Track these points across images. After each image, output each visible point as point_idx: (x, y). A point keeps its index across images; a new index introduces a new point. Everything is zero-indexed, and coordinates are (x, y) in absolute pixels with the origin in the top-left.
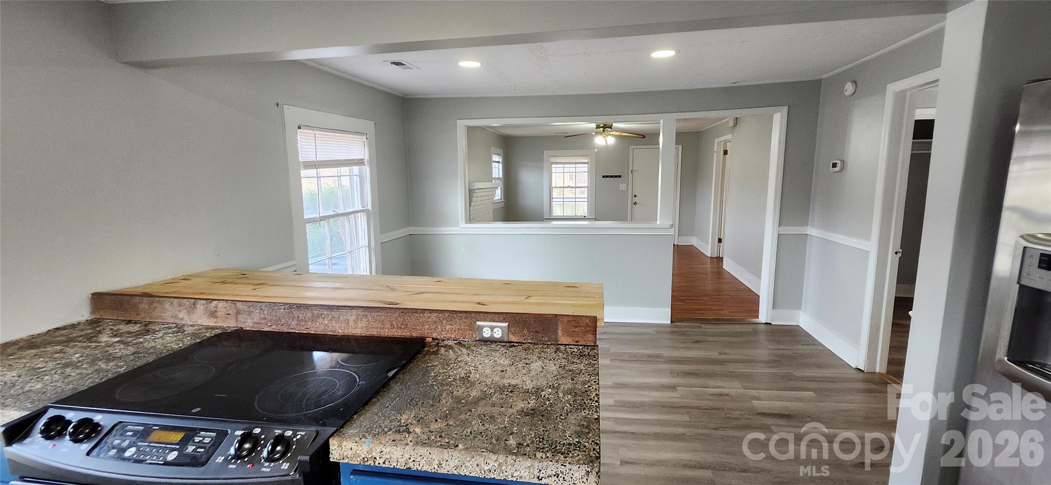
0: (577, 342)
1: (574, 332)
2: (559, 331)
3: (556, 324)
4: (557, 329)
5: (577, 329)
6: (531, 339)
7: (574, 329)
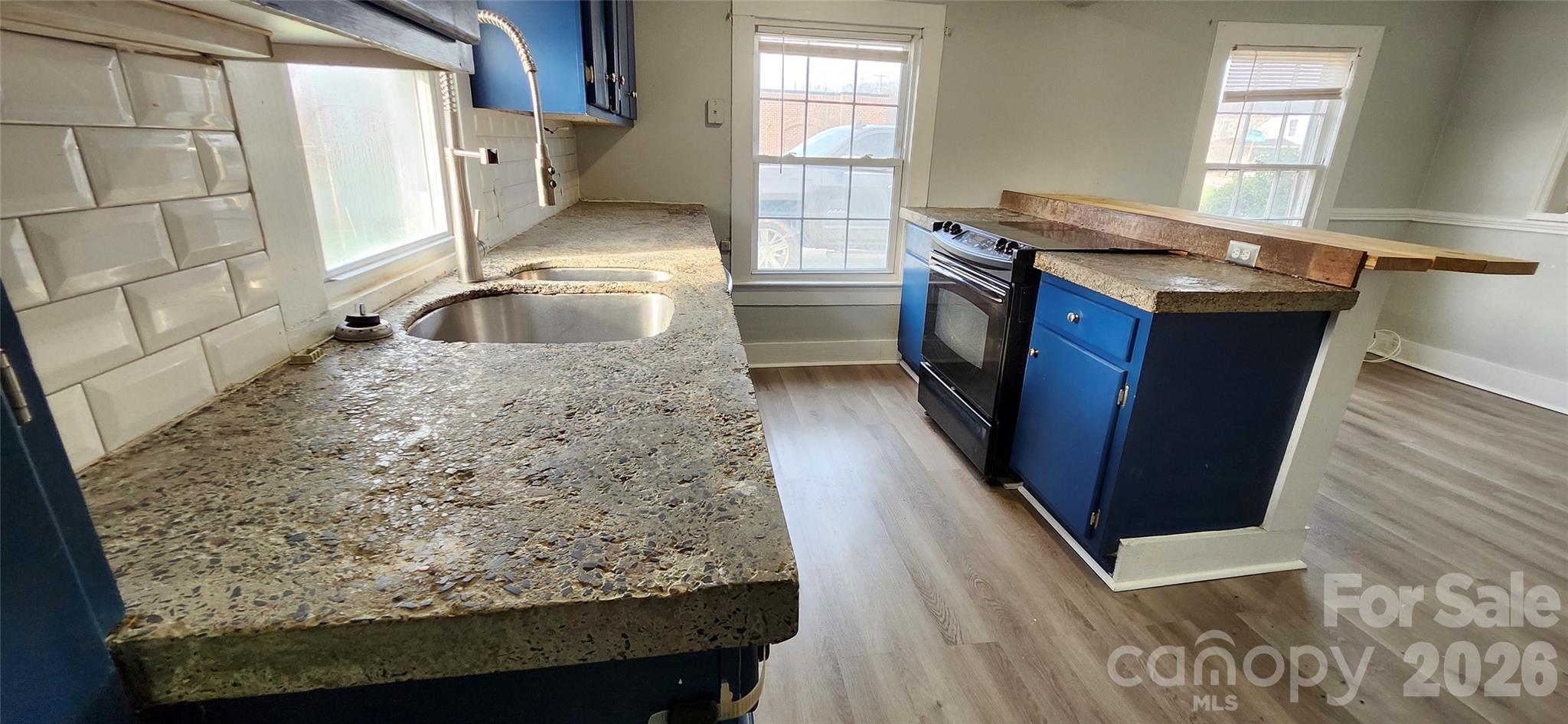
0: (1328, 279)
1: (1327, 266)
2: (1311, 263)
3: (1311, 255)
4: (1311, 259)
5: (1333, 264)
6: (1278, 268)
7: (1329, 263)
